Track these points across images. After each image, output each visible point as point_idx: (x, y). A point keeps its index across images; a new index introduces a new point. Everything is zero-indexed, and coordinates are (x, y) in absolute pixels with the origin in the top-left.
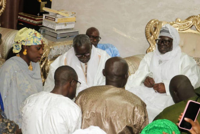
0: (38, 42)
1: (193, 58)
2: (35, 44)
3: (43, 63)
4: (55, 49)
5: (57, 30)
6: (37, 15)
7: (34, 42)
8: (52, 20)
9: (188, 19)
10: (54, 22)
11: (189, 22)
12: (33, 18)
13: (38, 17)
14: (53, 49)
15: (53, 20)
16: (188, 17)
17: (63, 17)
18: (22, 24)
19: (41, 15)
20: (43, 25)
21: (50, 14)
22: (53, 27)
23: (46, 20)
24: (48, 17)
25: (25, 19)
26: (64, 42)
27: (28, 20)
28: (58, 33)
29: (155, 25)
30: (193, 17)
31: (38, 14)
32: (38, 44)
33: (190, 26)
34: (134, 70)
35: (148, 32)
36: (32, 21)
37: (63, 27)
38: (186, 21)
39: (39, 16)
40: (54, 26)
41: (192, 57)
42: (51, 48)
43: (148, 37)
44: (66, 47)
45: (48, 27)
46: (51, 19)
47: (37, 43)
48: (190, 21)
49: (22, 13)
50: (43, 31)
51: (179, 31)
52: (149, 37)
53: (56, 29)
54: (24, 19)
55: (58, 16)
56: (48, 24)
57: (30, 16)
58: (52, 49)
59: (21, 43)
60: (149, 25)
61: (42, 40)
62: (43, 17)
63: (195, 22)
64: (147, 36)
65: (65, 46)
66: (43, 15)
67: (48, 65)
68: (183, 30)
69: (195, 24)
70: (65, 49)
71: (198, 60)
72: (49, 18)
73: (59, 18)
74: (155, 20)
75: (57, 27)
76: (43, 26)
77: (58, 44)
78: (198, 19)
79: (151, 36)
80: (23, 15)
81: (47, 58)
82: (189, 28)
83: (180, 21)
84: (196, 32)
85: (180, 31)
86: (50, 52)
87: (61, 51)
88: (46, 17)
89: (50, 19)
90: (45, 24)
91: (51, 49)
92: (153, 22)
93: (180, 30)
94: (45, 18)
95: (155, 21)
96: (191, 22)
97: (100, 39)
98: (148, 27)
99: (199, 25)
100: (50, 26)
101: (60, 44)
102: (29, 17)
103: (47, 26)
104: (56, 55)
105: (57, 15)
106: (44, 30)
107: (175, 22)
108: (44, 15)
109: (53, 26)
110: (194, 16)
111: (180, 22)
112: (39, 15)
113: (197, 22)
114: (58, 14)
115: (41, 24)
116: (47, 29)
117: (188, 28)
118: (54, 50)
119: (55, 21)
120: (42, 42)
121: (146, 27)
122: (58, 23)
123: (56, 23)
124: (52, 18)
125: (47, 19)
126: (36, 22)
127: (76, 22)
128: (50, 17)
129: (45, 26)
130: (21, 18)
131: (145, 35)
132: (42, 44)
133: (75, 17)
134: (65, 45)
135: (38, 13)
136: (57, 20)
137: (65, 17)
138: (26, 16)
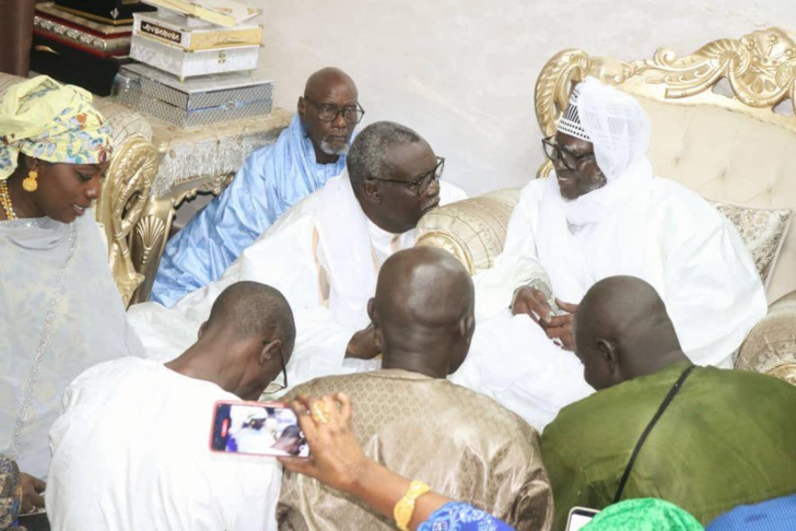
0: (86, 154)
1: (718, 208)
2: (73, 161)
3: (132, 215)
4: (178, 153)
5: (188, 79)
6: (111, 18)
7: (69, 151)
8: (167, 38)
9: (704, 51)
10: (175, 46)
11: (707, 62)
12: (93, 25)
13: (115, 22)
14: (172, 154)
15: (170, 39)
16: (704, 44)
17: (213, 26)
18: (49, 49)
19: (126, 14)
20: (131, 56)
21: (161, 14)
22: (172, 66)
23: (146, 37)
24: (152, 25)
25: (60, 29)
26: (215, 125)
27: (73, 33)
28: (191, 91)
29: (574, 73)
30: (722, 45)
31: (115, 13)
32: (85, 161)
33: (710, 81)
34: (490, 252)
35: (546, 101)
36: (87, 38)
37: (213, 66)
38: (696, 57)
39: (118, 18)
40: (178, 63)
41: (715, 202)
42: (161, 150)
43: (546, 117)
44: (221, 145)
45: (152, 63)
46: (165, 33)
47: (82, 156)
48: (711, 58)
49: (48, 5)
50: (132, 82)
51: (666, 97)
52: (550, 118)
53: (184, 74)
54: (56, 30)
55: (191, 22)
56: (154, 54)
57: (81, 16)
58: (168, 156)
59: (19, 146)
60: (550, 73)
61: (104, 144)
62: (131, 24)
63: (731, 66)
64: (543, 116)
65: (219, 142)
66: (132, 17)
67: (149, 217)
68: (683, 96)
69: (732, 74)
70: (218, 151)
71: (738, 216)
72: (157, 31)
73: (195, 32)
74: (575, 53)
75: (189, 68)
76: (132, 61)
77: (190, 135)
78: (743, 51)
79: (557, 117)
80: (54, 12)
81: (145, 192)
82: (707, 87)
83: (671, 56)
84: (733, 103)
85: (670, 97)
86: (160, 167)
87: (200, 161)
88: (144, 23)
89: (159, 35)
90: (141, 52)
91: (164, 154)
92: (565, 59)
93: (670, 93)
94: (142, 29)
95: (575, 59)
96: (713, 64)
97: (359, 114)
98: (546, 81)
99: (743, 76)
100: (158, 61)
101: (197, 132)
102: (78, 20)
103: (150, 58)
104: (184, 179)
105: (189, 19)
106: (136, 77)
107: (654, 59)
108: (138, 18)
109: (170, 60)
110: (728, 42)
111: (670, 63)
112: (115, 16)
113: (737, 65)
114: (192, 16)
115: (127, 49)
116: (150, 74)
117: (703, 86)
118: (175, 161)
119: (179, 42)
120: (103, 154)
121: (539, 81)
122: (192, 51)
123: (185, 51)
124: (169, 31)
125: (150, 32)
126: (105, 44)
127: (262, 46)
128: (161, 28)
129: (140, 59)
130: (48, 24)
131: (536, 109)
132: (101, 164)
133: (261, 26)
134: (220, 138)
135: (113, 9)
136: (187, 41)
137: (221, 27)
138: (66, 16)
